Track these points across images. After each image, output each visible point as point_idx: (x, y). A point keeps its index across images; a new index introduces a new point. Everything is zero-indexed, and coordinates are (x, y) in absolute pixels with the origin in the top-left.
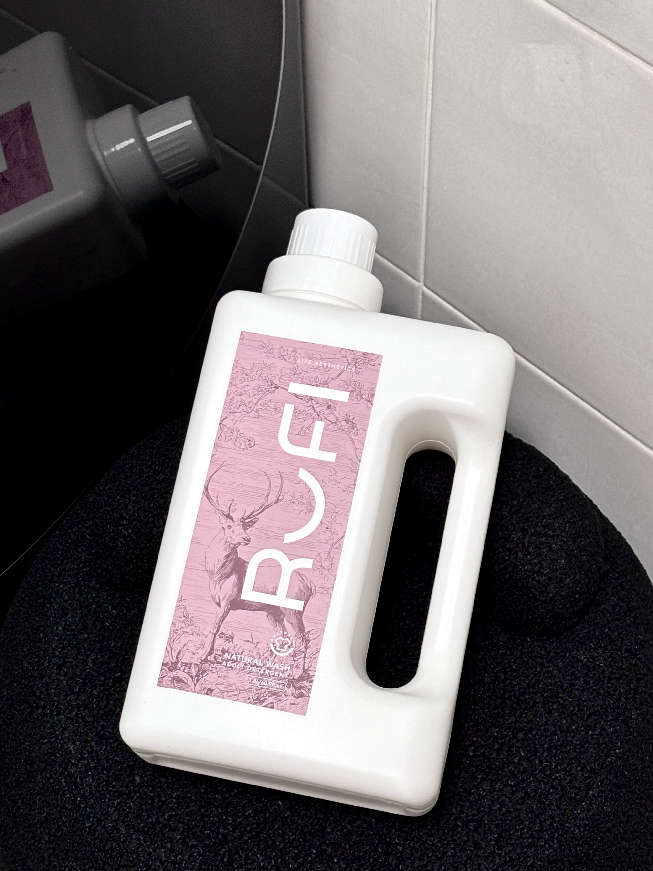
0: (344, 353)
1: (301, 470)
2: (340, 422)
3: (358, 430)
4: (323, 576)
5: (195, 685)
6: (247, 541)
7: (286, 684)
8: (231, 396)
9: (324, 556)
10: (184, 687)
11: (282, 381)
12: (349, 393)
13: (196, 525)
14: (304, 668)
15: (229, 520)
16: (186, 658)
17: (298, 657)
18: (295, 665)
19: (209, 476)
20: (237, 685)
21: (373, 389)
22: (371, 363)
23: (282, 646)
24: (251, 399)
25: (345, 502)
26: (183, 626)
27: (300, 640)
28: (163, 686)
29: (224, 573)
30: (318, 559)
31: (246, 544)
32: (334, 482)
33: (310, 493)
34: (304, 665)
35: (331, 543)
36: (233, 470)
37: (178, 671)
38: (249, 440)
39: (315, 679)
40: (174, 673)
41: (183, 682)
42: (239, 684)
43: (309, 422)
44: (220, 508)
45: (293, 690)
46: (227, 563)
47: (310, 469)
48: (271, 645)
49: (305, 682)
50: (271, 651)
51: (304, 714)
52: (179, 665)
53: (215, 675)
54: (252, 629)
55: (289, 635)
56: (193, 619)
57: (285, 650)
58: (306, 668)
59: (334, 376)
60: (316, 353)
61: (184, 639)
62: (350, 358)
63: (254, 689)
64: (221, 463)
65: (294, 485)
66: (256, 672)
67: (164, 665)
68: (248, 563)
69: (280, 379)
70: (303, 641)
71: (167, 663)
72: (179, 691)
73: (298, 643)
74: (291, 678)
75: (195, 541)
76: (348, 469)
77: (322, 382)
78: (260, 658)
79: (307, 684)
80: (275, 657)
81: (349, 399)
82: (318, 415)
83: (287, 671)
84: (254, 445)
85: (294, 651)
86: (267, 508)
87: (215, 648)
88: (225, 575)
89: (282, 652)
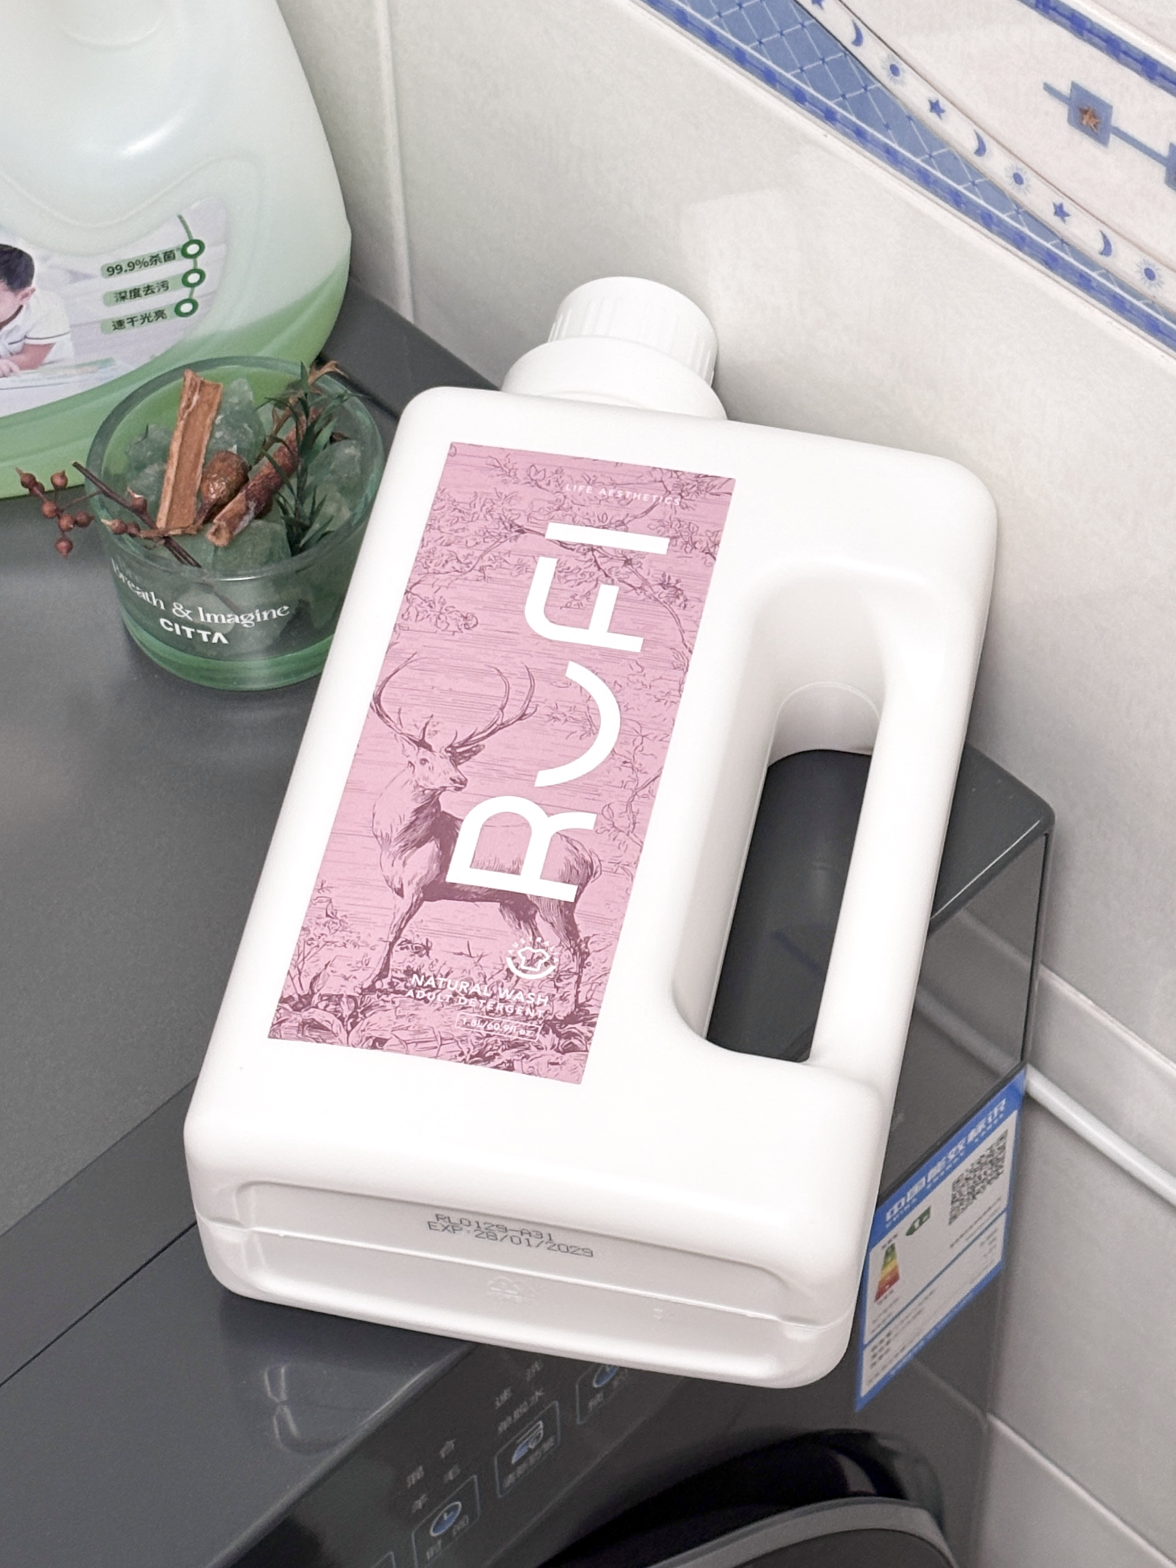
0: (657, 475)
2: (650, 587)
3: (686, 600)
4: (617, 843)
5: (348, 1033)
6: (460, 784)
7: (540, 1028)
8: (431, 545)
9: (617, 809)
10: (324, 1037)
12: (668, 540)
14: (576, 1001)
15: (422, 749)
16: (330, 986)
17: (565, 982)
19: (384, 678)
22: (713, 491)
25: (660, 719)
27: (569, 953)
28: (281, 1037)
29: (412, 838)
30: (605, 813)
31: (458, 789)
32: (639, 686)
33: (590, 704)
34: (577, 995)
37: (312, 1010)
38: (466, 618)
39: (599, 1021)
40: (305, 1014)
42: (442, 1029)
44: (404, 731)
45: (553, 1039)
46: (418, 822)
47: (590, 664)
48: (509, 960)
49: (579, 1026)
50: (508, 970)
51: (578, 1081)
52: (315, 999)
54: (469, 933)
55: (546, 944)
56: (346, 920)
57: (538, 969)
58: (580, 1002)
60: (602, 476)
61: (325, 955)
65: (556, 689)
67: (283, 1000)
68: (462, 821)
69: (529, 517)
70: (574, 954)
71: (291, 997)
72: (315, 1044)
73: (565, 958)
75: (352, 787)
76: (667, 665)
77: (613, 521)
78: (485, 983)
79: (584, 1029)
80: (517, 982)
81: (668, 550)
82: (607, 576)
83: (541, 1005)
84: (475, 626)
85: (557, 972)
86: (500, 729)
87: (391, 967)
88: (413, 841)
89: (532, 973)
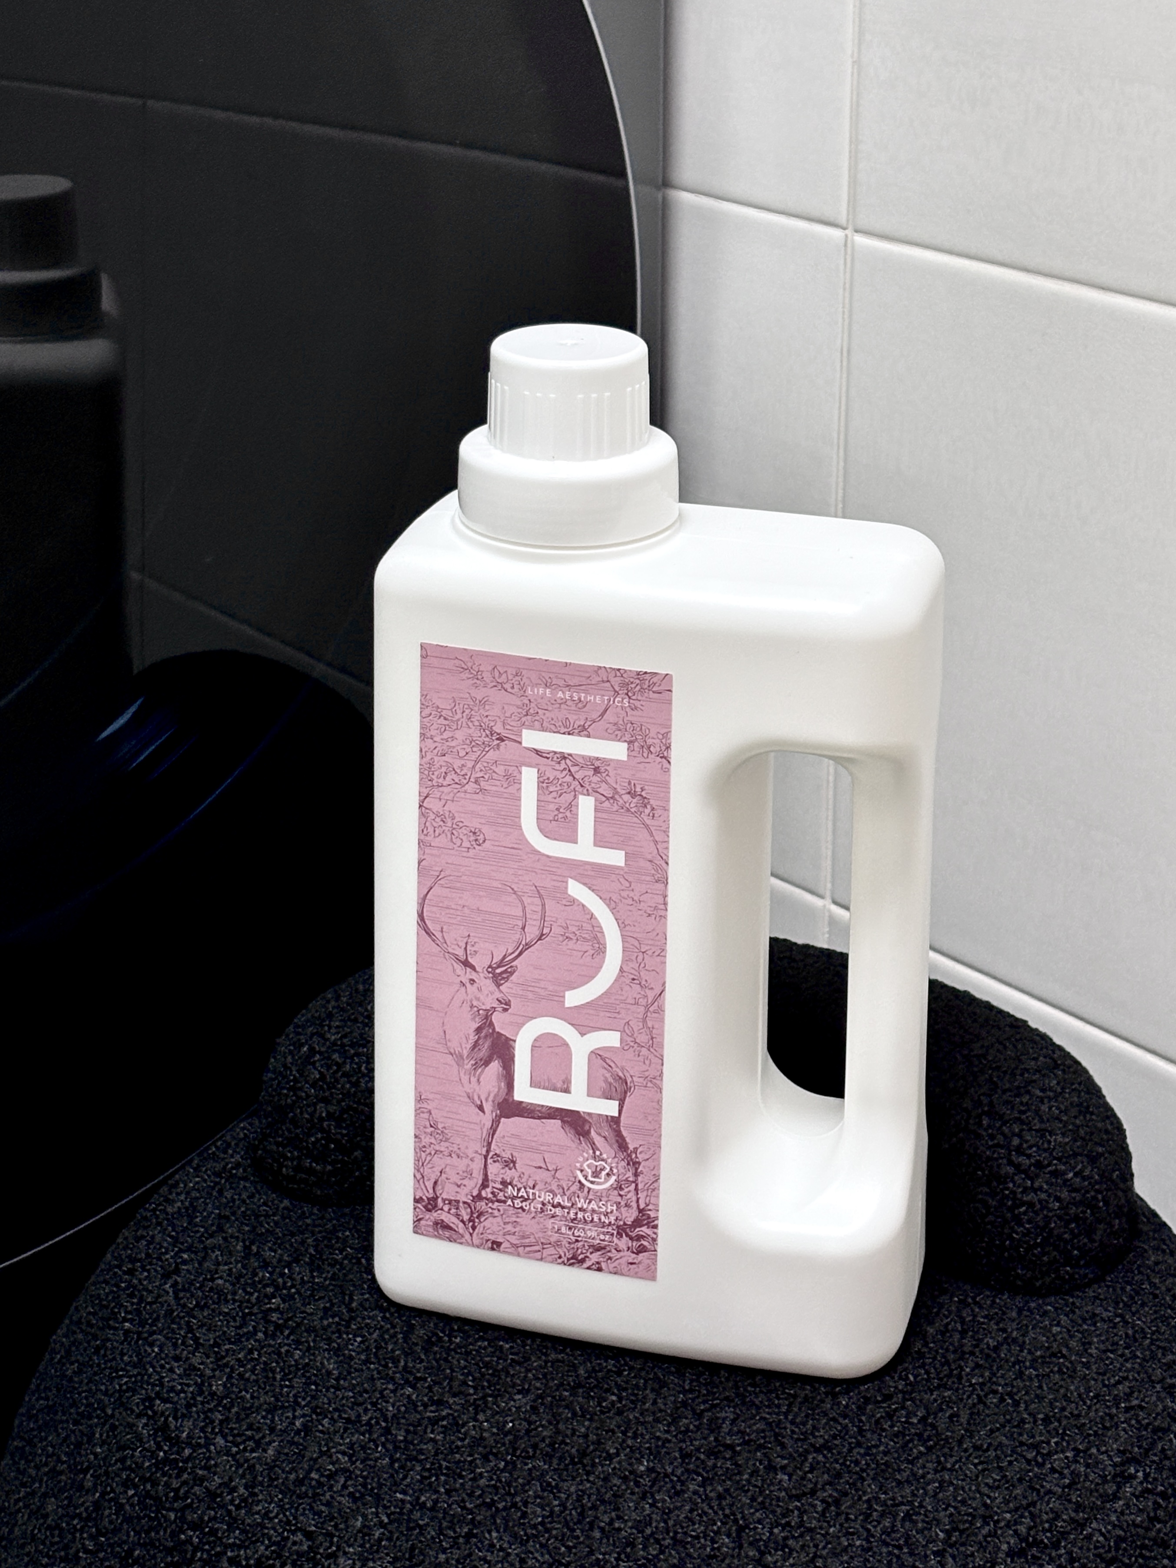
1: (571, 882)
11: (508, 727)
13: (418, 978)
18: (623, 1203)
20: (537, 1236)
21: (666, 735)
23: (596, 1174)
24: (463, 762)
26: (433, 1141)
35: (644, 1003)
36: (458, 885)
41: (451, 1228)
43: (568, 797)
53: (499, 1219)
59: (595, 715)
62: (616, 682)
63: (565, 1242)
64: (437, 874)
66: (563, 1216)
74: (621, 1223)
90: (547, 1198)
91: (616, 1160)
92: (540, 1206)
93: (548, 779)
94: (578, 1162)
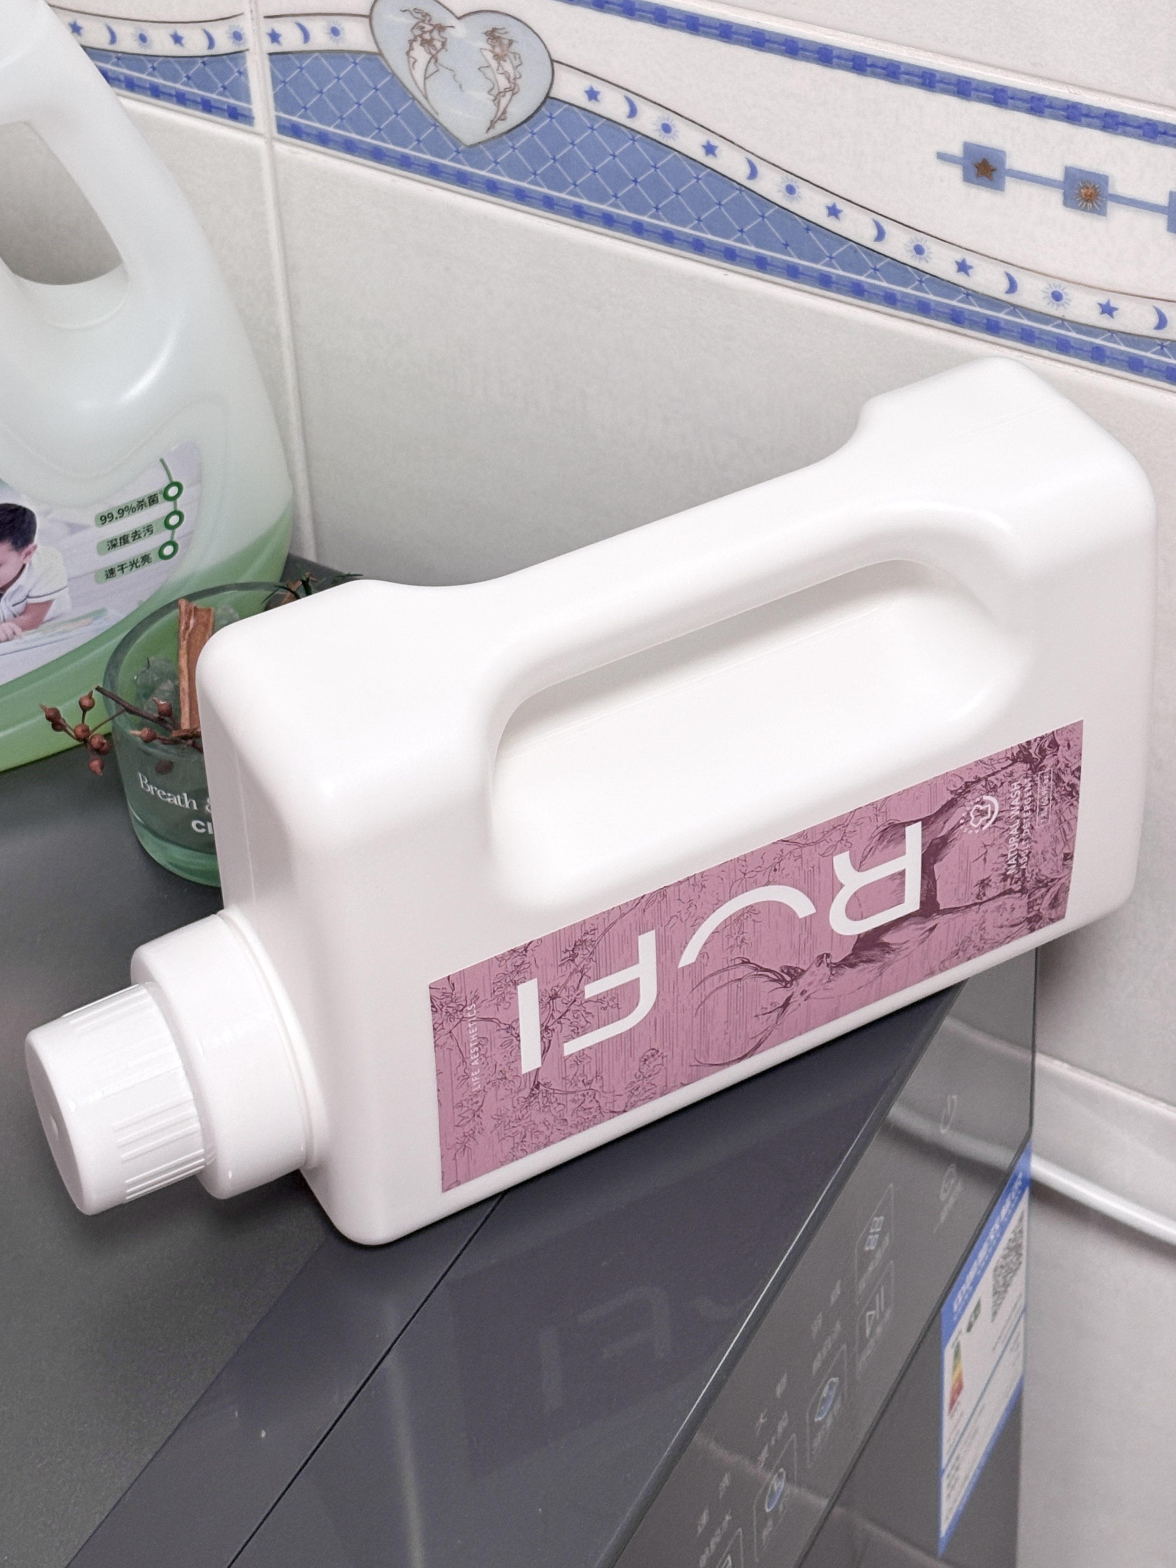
0: (443, 1040)
1: (682, 964)
2: (578, 966)
3: (586, 933)
4: (857, 828)
5: (1060, 879)
6: (822, 958)
7: (1040, 773)
8: (570, 1130)
9: (823, 847)
10: (1064, 889)
11: (522, 1086)
12: (519, 986)
13: (807, 1031)
14: (1010, 765)
15: (791, 1001)
16: (1020, 913)
17: (996, 782)
18: (1009, 779)
19: (722, 1066)
20: (1053, 831)
21: (500, 959)
22: (449, 990)
23: (983, 813)
24: (569, 1103)
25: (721, 875)
26: (971, 946)
27: (969, 796)
28: (1064, 911)
29: (881, 953)
30: (830, 852)
31: (828, 956)
32: (692, 909)
33: (719, 930)
34: (1006, 768)
35: (799, 850)
36: (703, 1047)
37: (1041, 910)
38: (646, 1060)
39: (1024, 740)
40: (1044, 912)
41: (1055, 896)
42: (1052, 829)
43: (589, 1007)
44: (774, 1022)
45: (1048, 759)
46: (864, 959)
47: (678, 953)
48: (984, 828)
49: (1031, 751)
50: (994, 823)
51: (1080, 723)
52: (1032, 914)
53: (1041, 867)
54: (965, 866)
55: (964, 815)
56: (960, 942)
57: (989, 806)
58: (1011, 762)
59: (491, 1025)
61: (992, 933)
62: (449, 1026)
63: (1056, 808)
64: (693, 1068)
65: (711, 958)
66: (1030, 821)
67: (1031, 930)
68: (859, 935)
69: (520, 1091)
70: (969, 792)
71: (1029, 928)
72: (1070, 890)
73: (974, 796)
74: (1030, 772)
76: (664, 905)
77: (509, 1035)
78: (1009, 829)
79: (1034, 746)
80: (1002, 812)
81: (531, 979)
82: (575, 1001)
83: (1020, 784)
84: (653, 1049)
85: (987, 793)
86: (761, 968)
87: (1002, 891)
88: (883, 950)
89: (993, 806)
90: (1014, 841)
91: (966, 804)
92: (1023, 843)
93: (573, 1031)
94: (974, 832)
